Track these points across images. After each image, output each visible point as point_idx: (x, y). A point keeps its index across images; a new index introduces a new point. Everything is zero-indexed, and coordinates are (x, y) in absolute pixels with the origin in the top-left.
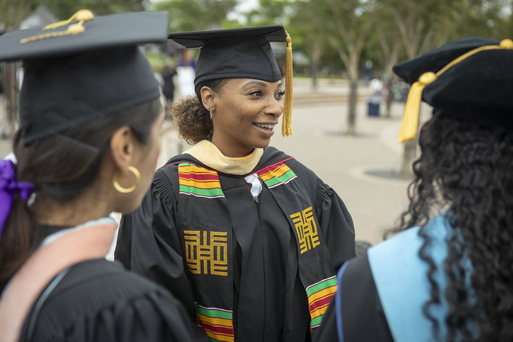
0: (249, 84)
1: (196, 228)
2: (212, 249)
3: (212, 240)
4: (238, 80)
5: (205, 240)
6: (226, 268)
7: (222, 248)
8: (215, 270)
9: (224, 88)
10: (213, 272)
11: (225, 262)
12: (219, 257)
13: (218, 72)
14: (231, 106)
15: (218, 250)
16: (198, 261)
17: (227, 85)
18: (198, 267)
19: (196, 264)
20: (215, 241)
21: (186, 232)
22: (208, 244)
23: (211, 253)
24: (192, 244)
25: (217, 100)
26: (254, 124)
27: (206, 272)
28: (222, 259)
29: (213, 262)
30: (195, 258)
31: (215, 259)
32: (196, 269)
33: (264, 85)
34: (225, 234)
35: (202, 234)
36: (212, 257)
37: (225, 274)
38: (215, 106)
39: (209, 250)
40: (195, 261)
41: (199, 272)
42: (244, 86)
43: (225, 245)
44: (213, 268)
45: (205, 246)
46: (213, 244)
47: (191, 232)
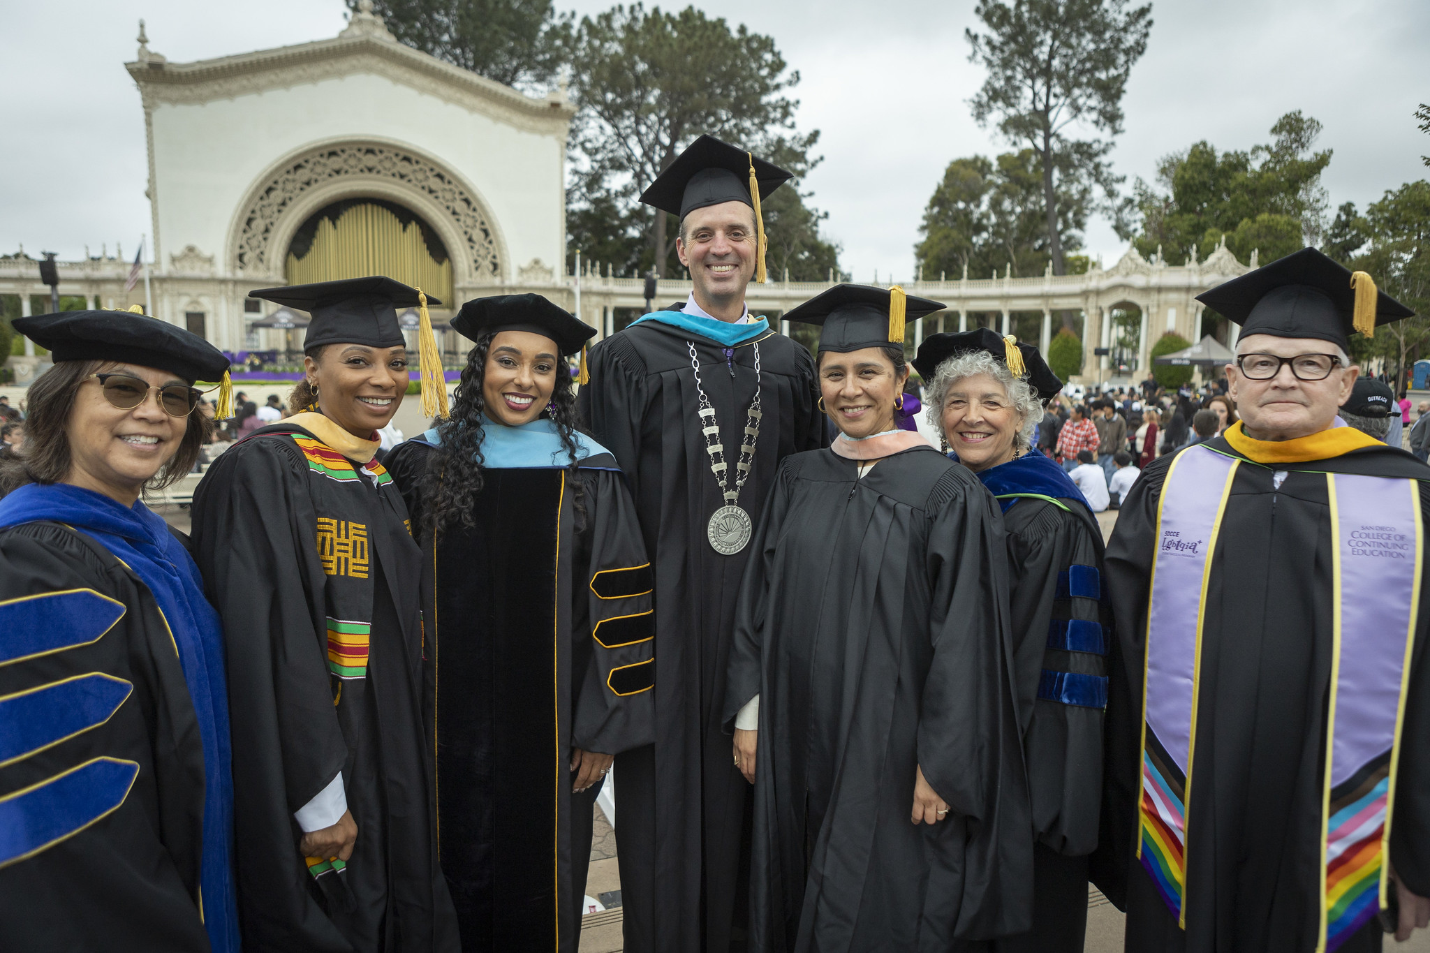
0: (348, 350)
1: (333, 517)
2: (351, 545)
3: (351, 533)
4: (336, 346)
5: (343, 533)
6: (366, 569)
7: (362, 543)
8: (354, 571)
9: (324, 356)
10: (351, 574)
11: (366, 561)
12: (358, 554)
13: (317, 337)
14: (330, 376)
15: (359, 545)
16: (334, 558)
17: (326, 353)
18: (334, 566)
19: (332, 561)
20: (354, 534)
21: (320, 520)
22: (347, 537)
23: (350, 549)
24: (328, 535)
25: (318, 373)
26: (359, 397)
27: (342, 573)
28: (362, 557)
29: (352, 561)
30: (331, 553)
31: (354, 556)
32: (331, 569)
33: (368, 351)
34: (364, 527)
35: (339, 524)
36: (351, 554)
37: (365, 576)
38: (317, 379)
39: (347, 545)
40: (330, 558)
41: (334, 572)
42: (343, 353)
43: (365, 540)
44: (351, 567)
45: (343, 540)
46: (352, 538)
47: (327, 520)
